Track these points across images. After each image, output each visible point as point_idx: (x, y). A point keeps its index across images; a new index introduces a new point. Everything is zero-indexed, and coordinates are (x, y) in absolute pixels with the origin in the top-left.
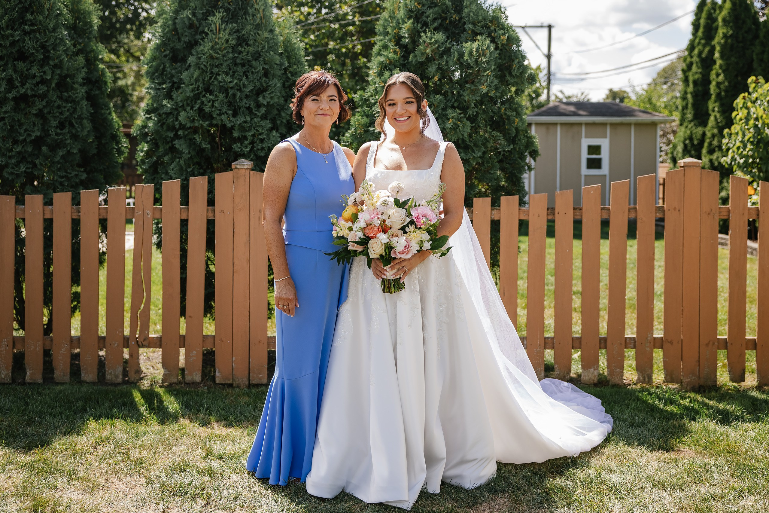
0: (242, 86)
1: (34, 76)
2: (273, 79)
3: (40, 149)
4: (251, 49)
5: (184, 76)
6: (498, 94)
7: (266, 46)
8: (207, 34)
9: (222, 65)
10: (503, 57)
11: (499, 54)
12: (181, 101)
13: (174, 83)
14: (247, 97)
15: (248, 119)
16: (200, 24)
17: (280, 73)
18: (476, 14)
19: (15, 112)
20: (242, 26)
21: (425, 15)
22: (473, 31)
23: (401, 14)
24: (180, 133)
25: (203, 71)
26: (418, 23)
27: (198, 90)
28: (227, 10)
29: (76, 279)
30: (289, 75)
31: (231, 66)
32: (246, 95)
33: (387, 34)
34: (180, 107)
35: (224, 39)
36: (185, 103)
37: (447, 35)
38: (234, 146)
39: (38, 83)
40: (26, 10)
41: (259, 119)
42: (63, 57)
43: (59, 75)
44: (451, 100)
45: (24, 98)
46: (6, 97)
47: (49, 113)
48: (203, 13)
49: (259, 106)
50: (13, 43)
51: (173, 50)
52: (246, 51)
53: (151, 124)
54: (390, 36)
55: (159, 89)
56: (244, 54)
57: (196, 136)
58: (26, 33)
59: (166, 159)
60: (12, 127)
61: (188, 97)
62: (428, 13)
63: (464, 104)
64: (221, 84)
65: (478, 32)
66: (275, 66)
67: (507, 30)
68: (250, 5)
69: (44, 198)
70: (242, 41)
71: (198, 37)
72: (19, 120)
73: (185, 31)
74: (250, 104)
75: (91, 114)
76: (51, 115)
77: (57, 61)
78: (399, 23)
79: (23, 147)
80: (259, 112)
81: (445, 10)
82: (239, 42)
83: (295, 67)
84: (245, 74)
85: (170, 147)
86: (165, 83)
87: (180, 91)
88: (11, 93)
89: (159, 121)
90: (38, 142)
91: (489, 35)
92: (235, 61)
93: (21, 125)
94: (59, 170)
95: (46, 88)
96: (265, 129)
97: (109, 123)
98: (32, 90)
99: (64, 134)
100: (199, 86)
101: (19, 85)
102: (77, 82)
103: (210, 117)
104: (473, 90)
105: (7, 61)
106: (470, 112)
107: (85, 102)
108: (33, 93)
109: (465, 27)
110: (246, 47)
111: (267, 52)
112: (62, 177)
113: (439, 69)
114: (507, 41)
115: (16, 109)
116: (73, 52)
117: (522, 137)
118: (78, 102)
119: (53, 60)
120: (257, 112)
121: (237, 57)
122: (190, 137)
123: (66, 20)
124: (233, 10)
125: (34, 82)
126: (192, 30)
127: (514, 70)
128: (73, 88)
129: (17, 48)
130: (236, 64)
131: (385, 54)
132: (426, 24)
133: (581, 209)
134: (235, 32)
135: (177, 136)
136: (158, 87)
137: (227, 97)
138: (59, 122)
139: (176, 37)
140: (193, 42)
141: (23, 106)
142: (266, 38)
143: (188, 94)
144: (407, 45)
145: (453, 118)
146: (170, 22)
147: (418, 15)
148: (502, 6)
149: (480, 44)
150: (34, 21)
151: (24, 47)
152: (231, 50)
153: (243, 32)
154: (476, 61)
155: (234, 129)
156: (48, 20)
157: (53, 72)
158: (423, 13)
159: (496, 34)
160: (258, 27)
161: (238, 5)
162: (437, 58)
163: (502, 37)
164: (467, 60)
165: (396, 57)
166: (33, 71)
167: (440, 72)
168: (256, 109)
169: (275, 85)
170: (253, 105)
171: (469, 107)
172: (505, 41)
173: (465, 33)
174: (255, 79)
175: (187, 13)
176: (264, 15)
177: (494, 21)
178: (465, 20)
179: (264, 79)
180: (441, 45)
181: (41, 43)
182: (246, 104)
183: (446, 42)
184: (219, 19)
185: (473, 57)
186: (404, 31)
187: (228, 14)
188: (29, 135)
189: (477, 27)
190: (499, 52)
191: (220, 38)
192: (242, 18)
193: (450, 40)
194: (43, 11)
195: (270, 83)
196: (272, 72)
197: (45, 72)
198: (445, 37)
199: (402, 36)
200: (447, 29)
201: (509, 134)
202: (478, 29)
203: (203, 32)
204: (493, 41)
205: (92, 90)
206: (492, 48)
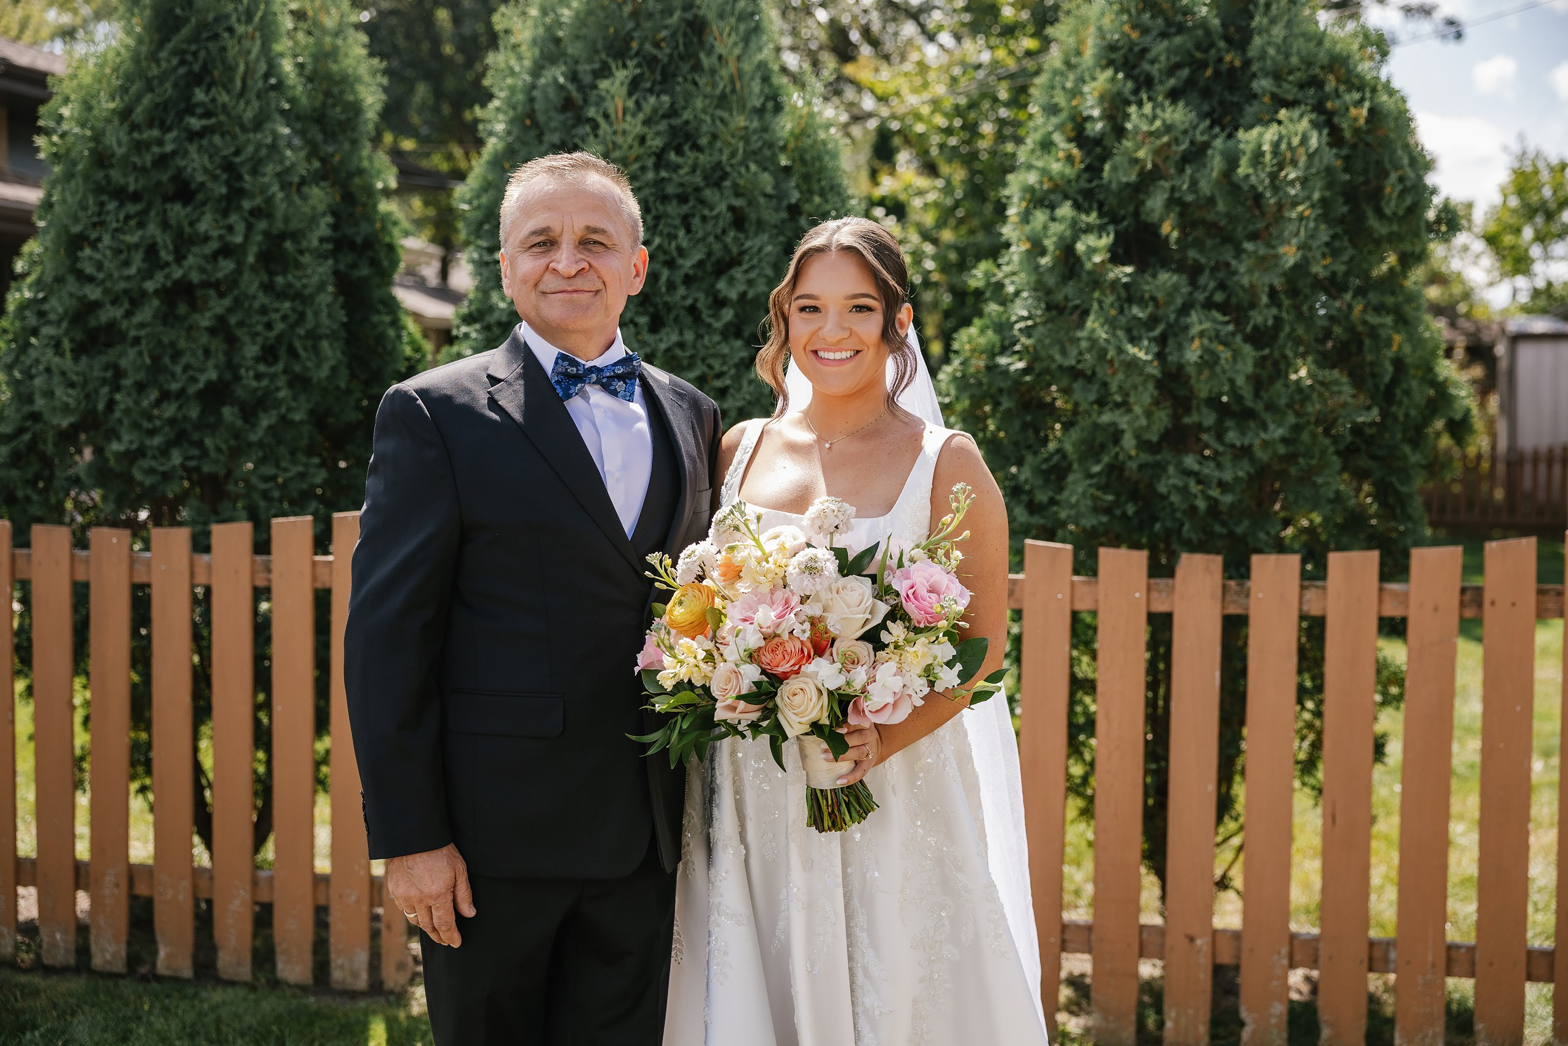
0: (675, 253)
1: (206, 239)
2: (756, 234)
4: (703, 158)
6: (1341, 268)
7: (741, 151)
8: (596, 126)
10: (1357, 166)
11: (1347, 159)
15: (689, 336)
16: (586, 101)
17: (776, 217)
18: (1283, 49)
19: (164, 325)
20: (687, 101)
21: (1148, 56)
22: (1274, 96)
23: (1090, 54)
26: (1128, 76)
28: (651, 62)
31: (651, 205)
32: (686, 275)
33: (1054, 110)
35: (636, 134)
37: (1206, 107)
39: (215, 257)
41: (717, 338)
42: (274, 190)
43: (267, 234)
44: (1207, 286)
45: (183, 290)
46: (142, 289)
47: (241, 324)
48: (592, 72)
49: (718, 304)
50: (162, 161)
52: (690, 162)
54: (1064, 115)
55: (487, 264)
56: (685, 171)
58: (193, 136)
62: (1155, 52)
63: (1241, 294)
65: (1290, 97)
66: (762, 200)
67: (1374, 90)
68: (708, 46)
70: (682, 138)
71: (578, 131)
72: (173, 344)
73: (550, 119)
74: (696, 300)
76: (245, 329)
77: (259, 200)
78: (1082, 79)
79: (180, 407)
80: (716, 316)
81: (1206, 44)
82: (675, 143)
83: (817, 199)
88: (151, 277)
90: (212, 396)
91: (1319, 107)
92: (663, 190)
95: (234, 266)
96: (731, 362)
98: (202, 270)
99: (275, 375)
101: (170, 259)
102: (308, 250)
104: (1263, 259)
106: (1256, 319)
108: (204, 277)
109: (1255, 85)
110: (690, 154)
111: (741, 164)
113: (1174, 201)
114: (1368, 121)
115: (167, 317)
116: (303, 176)
118: (310, 297)
119: (253, 197)
120: (712, 321)
121: (669, 180)
123: (290, 101)
124: (666, 59)
125: (207, 250)
126: (569, 115)
127: (1389, 200)
128: (298, 265)
129: (171, 172)
130: (664, 198)
131: (1040, 164)
132: (1146, 83)
134: (664, 116)
138: (263, 346)
139: (535, 132)
140: (570, 144)
141: (182, 309)
142: (741, 129)
144: (1099, 137)
145: (1202, 334)
146: (522, 96)
147: (1131, 58)
149: (1283, 132)
150: (211, 107)
151: (185, 168)
152: (650, 162)
153: (685, 117)
154: (1273, 178)
156: (242, 104)
157: (250, 227)
158: (1143, 51)
159: (1337, 103)
160: (723, 101)
161: (677, 47)
162: (1172, 171)
163: (1353, 111)
164: (1247, 176)
165: (1069, 171)
166: (203, 227)
167: (1178, 209)
168: (711, 312)
169: (760, 250)
170: (703, 301)
171: (1253, 305)
172: (1362, 121)
173: (1256, 103)
174: (709, 234)
175: (558, 74)
176: (740, 74)
177: (1336, 66)
178: (1255, 67)
179: (732, 234)
180: (1181, 137)
181: (225, 157)
182: (684, 298)
183: (1195, 127)
184: (622, 84)
185: (1263, 170)
186: (1091, 100)
187: (653, 72)
188: (194, 380)
189: (1286, 86)
190: (1345, 152)
191: (624, 133)
192: (685, 79)
193: (1208, 122)
194: (231, 80)
195: (748, 244)
196: (753, 216)
197: (230, 229)
198: (1194, 114)
199: (1085, 114)
200: (1206, 93)
201: (1374, 375)
202: (1286, 91)
203: (588, 118)
204: (1326, 121)
205: (355, 266)
206: (1317, 140)
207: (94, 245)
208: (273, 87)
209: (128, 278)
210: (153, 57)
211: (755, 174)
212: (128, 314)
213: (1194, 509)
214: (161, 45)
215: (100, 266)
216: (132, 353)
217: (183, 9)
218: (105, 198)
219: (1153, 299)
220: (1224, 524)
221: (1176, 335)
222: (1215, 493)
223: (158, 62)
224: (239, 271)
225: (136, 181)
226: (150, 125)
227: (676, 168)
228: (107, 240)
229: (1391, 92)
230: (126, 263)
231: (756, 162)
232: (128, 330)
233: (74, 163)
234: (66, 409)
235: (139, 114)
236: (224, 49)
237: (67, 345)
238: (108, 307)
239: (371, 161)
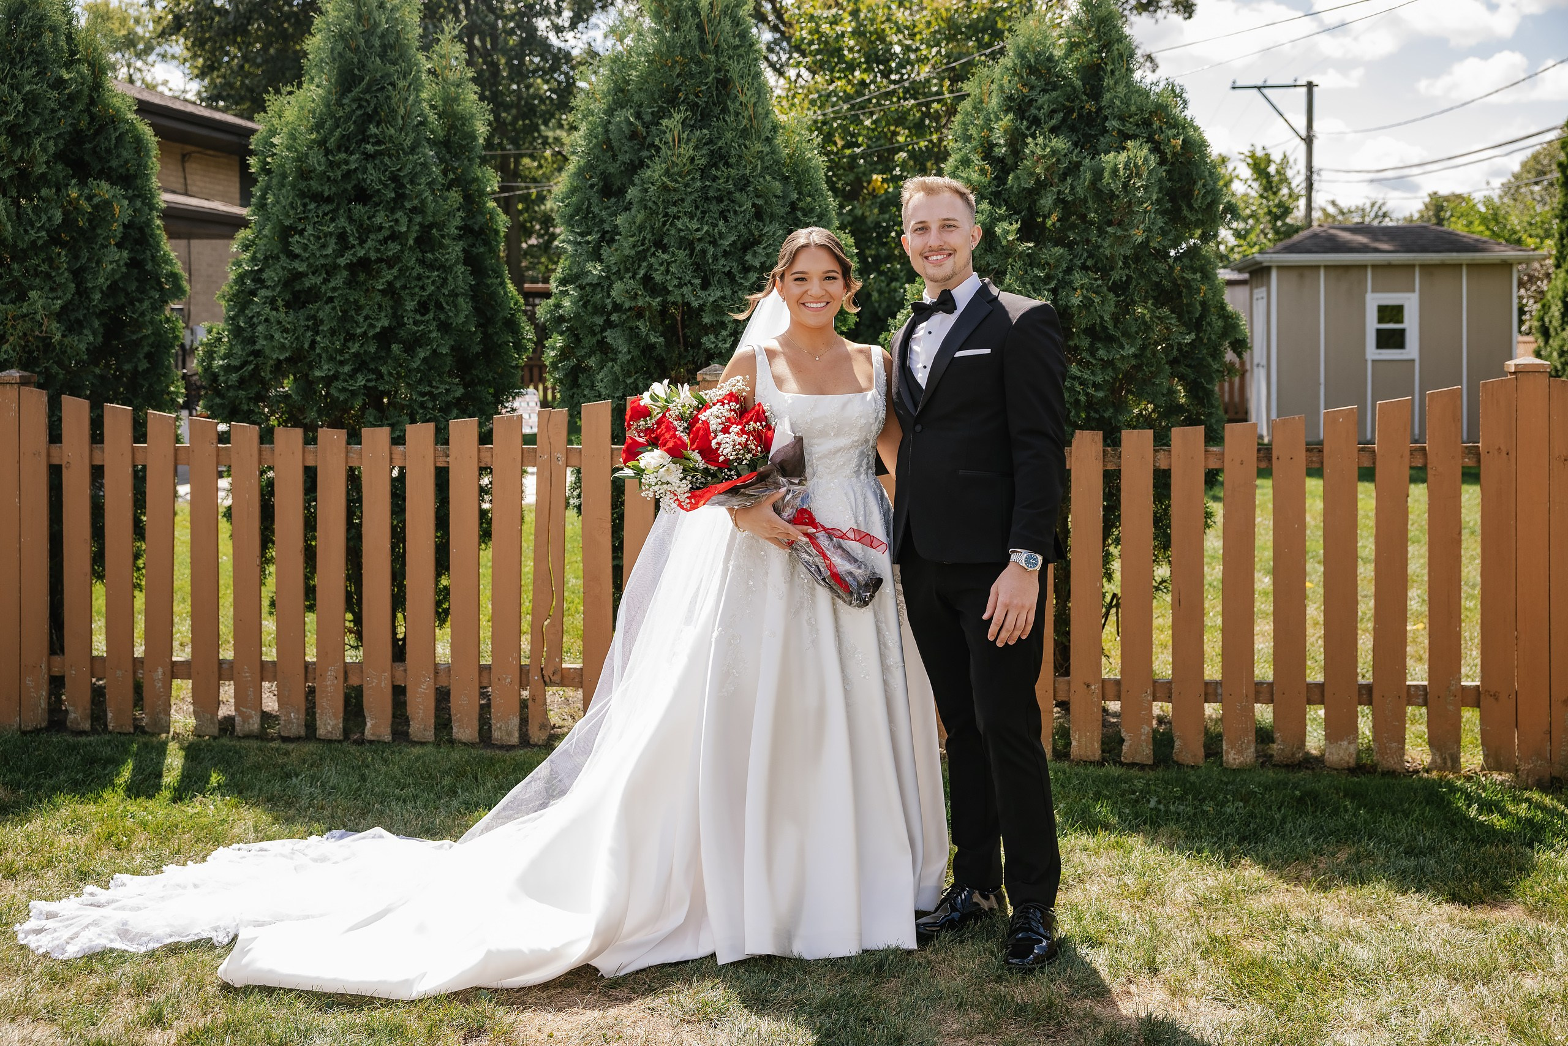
0: (717, 236)
1: (380, 228)
2: (771, 222)
3: (389, 349)
4: (733, 172)
5: (620, 220)
6: (1166, 243)
7: (759, 167)
8: (658, 149)
9: (683, 200)
10: (1176, 176)
11: (1168, 172)
12: (615, 264)
13: (605, 232)
14: (726, 254)
15: (728, 292)
16: (648, 133)
17: (782, 211)
18: (1125, 100)
19: (350, 288)
20: (719, 133)
21: (1035, 104)
22: (1120, 131)
23: (994, 103)
24: (614, 317)
25: (653, 213)
26: (1023, 118)
27: (643, 245)
28: (693, 107)
29: (442, 563)
30: (799, 214)
31: (698, 203)
32: (725, 251)
33: (968, 138)
34: (614, 274)
35: (687, 156)
36: (622, 267)
37: (1075, 139)
38: (704, 340)
39: (386, 241)
40: (368, 118)
42: (427, 194)
43: (421, 224)
45: (363, 265)
46: (335, 263)
47: (404, 287)
48: (652, 113)
49: (746, 269)
50: (348, 175)
51: (604, 176)
52: (725, 175)
53: (566, 303)
54: (975, 143)
55: (580, 243)
56: (722, 181)
57: (639, 324)
59: (592, 362)
60: (345, 312)
61: (627, 257)
62: (1040, 101)
63: (1105, 260)
64: (682, 234)
65: (1131, 133)
67: (1184, 128)
68: (733, 96)
69: (392, 431)
70: (719, 158)
71: (645, 153)
72: (356, 302)
73: (623, 144)
74: (731, 268)
75: (471, 286)
76: (407, 291)
77: (416, 202)
78: (990, 120)
79: (362, 345)
81: (1072, 97)
82: (713, 161)
83: (809, 199)
84: (723, 215)
85: (598, 341)
86: (590, 234)
87: (614, 246)
88: (343, 256)
89: (581, 298)
90: (385, 338)
91: (1150, 139)
92: (707, 194)
93: (359, 309)
94: (420, 382)
95: (399, 247)
97: (499, 301)
98: (378, 250)
99: (428, 322)
100: (644, 238)
101: (356, 243)
102: (448, 235)
103: (664, 290)
104: (1119, 237)
105: (338, 204)
106: (1115, 276)
107: (460, 268)
108: (379, 255)
109: (1107, 124)
110: (724, 169)
111: (760, 176)
112: (423, 394)
113: (1060, 201)
114: (1182, 148)
115: (351, 283)
116: (443, 185)
117: (1214, 318)
118: (451, 268)
119: (411, 200)
121: (710, 187)
122: (630, 324)
123: (432, 132)
124: (704, 105)
125: (380, 237)
126: (635, 142)
127: (1197, 199)
128: (442, 246)
129: (354, 182)
130: (707, 199)
131: (964, 175)
132: (1036, 122)
133: (1320, 451)
134: (706, 144)
135: (609, 324)
136: (579, 239)
137: (691, 255)
138: (419, 302)
139: (610, 154)
140: (637, 162)
141: (362, 277)
142: (758, 152)
143: (626, 252)
144: (1004, 158)
145: (1082, 287)
146: (599, 130)
147: (1023, 106)
148: (1176, 83)
149: (1132, 155)
150: (381, 137)
151: (364, 180)
152: (698, 175)
153: (720, 144)
154: (1125, 185)
155: (703, 311)
156: (403, 133)
157: (410, 221)
158: (1031, 101)
159: (1162, 137)
160: (745, 133)
161: (711, 97)
162: (1058, 180)
163: (1173, 142)
164: (1109, 184)
165: (985, 180)
166: (379, 220)
167: (1061, 206)
169: (774, 234)
170: (735, 268)
171: (1112, 269)
172: (1179, 148)
173: (1107, 136)
174: (739, 223)
175: (627, 114)
176: (756, 113)
177: (1159, 112)
178: (1107, 112)
180: (1063, 159)
181: (391, 172)
182: (724, 266)
183: (1072, 152)
184: (678, 122)
185: (1119, 180)
186: (998, 133)
187: (694, 113)
188: (372, 326)
189: (1127, 124)
190: (1169, 168)
191: (679, 155)
192: (719, 119)
193: (1079, 149)
194: (395, 119)
195: (766, 229)
197: (397, 221)
198: (1070, 143)
199: (994, 142)
200: (1073, 129)
201: (1188, 312)
202: (1129, 129)
203: (652, 145)
204: (1156, 148)
205: (474, 245)
206: (1153, 161)
207: (301, 232)
208: (421, 123)
209: (327, 255)
210: (339, 103)
211: (769, 182)
212: (326, 281)
213: (1077, 401)
214: (343, 94)
215: (305, 248)
216: (328, 308)
217: (359, 70)
218: (307, 200)
219: (1048, 264)
220: (1096, 411)
222: (1091, 391)
223: (342, 105)
224: (402, 251)
225: (330, 189)
226: (339, 148)
227: (715, 179)
228: (310, 230)
229: (1196, 129)
230: (324, 246)
231: (769, 174)
232: (326, 293)
233: (284, 176)
234: (283, 347)
235: (331, 143)
236: (389, 97)
237: (280, 303)
238: (310, 276)
239: (483, 173)
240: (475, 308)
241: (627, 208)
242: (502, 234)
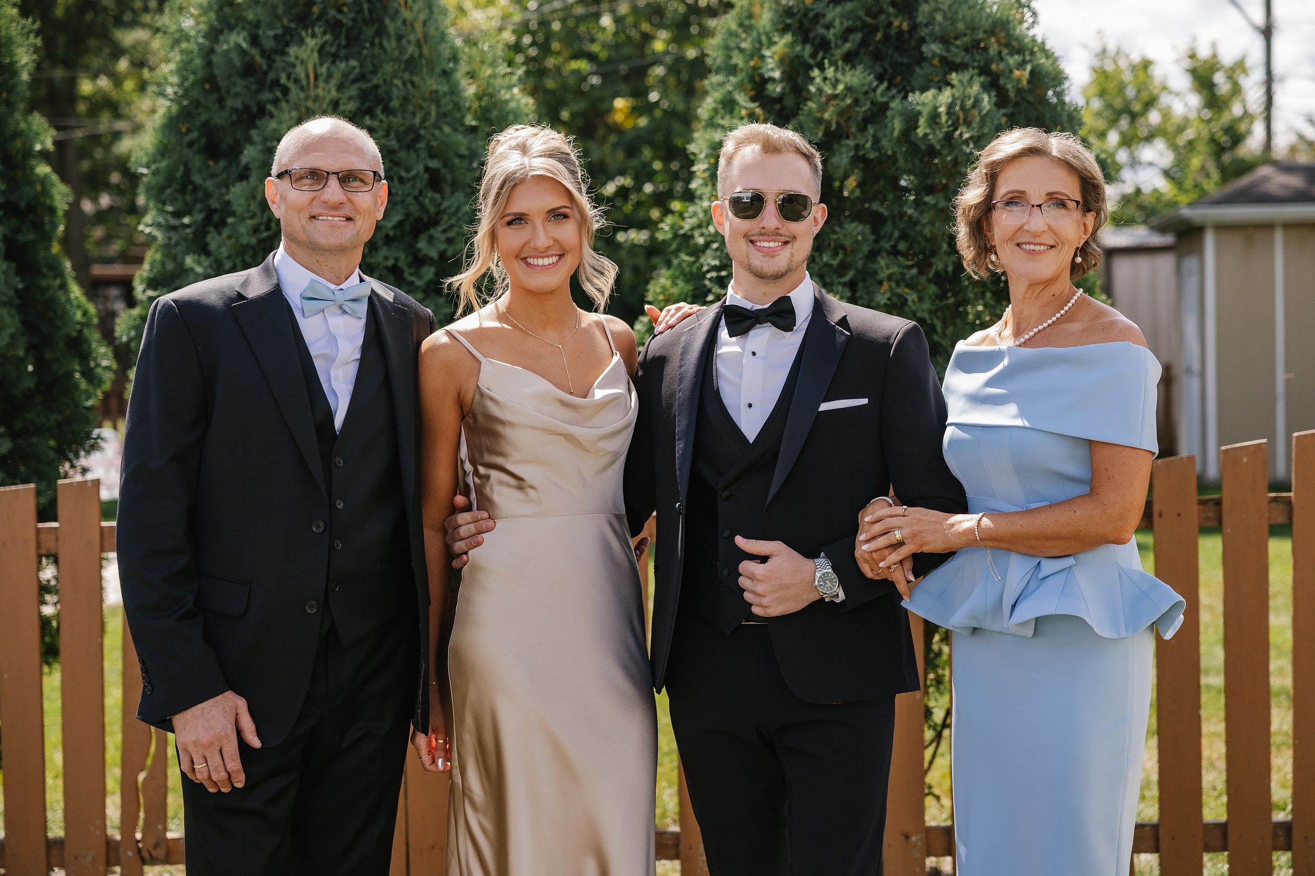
2: (453, 193)
4: (396, 121)
5: (235, 194)
7: (433, 114)
8: (285, 91)
11: (1010, 116)
12: (229, 257)
13: (211, 212)
16: (270, 67)
18: (949, 15)
20: (374, 65)
21: (822, 21)
22: (942, 59)
23: (765, 18)
26: (805, 41)
27: (268, 228)
28: (334, 27)
32: (387, 236)
33: (732, 70)
35: (328, 99)
36: (237, 261)
37: (879, 69)
44: (891, 235)
48: (276, 37)
49: (419, 261)
51: (207, 129)
52: (385, 126)
54: (741, 76)
55: (174, 228)
61: (247, 247)
62: (829, 17)
63: (923, 242)
65: (958, 60)
66: (457, 161)
67: (1032, 53)
68: (391, 11)
71: (266, 96)
73: (234, 84)
74: (397, 259)
75: (17, 291)
78: (760, 42)
81: (876, 10)
82: (367, 105)
86: (189, 213)
87: (226, 232)
91: (984, 70)
97: (59, 311)
104: (943, 209)
109: (925, 48)
110: (382, 117)
111: (435, 126)
113: (858, 159)
114: (1029, 82)
120: (413, 278)
124: (350, 24)
126: (251, 79)
131: (725, 123)
132: (823, 45)
133: (1218, 503)
134: (355, 81)
136: (173, 222)
140: (255, 108)
142: (432, 92)
143: (245, 240)
144: (779, 98)
145: (890, 278)
146: (198, 62)
147: (807, 24)
149: (957, 95)
153: (376, 81)
154: (949, 137)
158: (818, 17)
159: (1002, 66)
160: (411, 65)
161: (360, 11)
162: (853, 130)
163: (1017, 73)
164: (926, 135)
167: (861, 165)
168: (412, 271)
169: (457, 209)
170: (403, 259)
171: (934, 254)
172: (1025, 82)
173: (924, 64)
174: (409, 195)
175: (238, 38)
176: (426, 36)
177: (997, 30)
178: (924, 32)
179: (430, 194)
180: (862, 98)
182: (386, 258)
183: (874, 90)
184: (312, 50)
185: (940, 129)
186: (771, 63)
187: (336, 37)
189: (953, 49)
190: (1009, 110)
191: (317, 99)
192: (373, 45)
193: (885, 84)
195: (445, 204)
196: (448, 176)
198: (872, 77)
199: (767, 76)
200: (877, 56)
202: (955, 55)
203: (276, 83)
204: (993, 83)
205: (17, 231)
206: (987, 102)
211: (448, 135)
219: (843, 247)
221: (864, 280)
229: (1048, 54)
231: (449, 124)
239: (29, 125)
240: (26, 323)
241: (244, 176)
242: (60, 213)
